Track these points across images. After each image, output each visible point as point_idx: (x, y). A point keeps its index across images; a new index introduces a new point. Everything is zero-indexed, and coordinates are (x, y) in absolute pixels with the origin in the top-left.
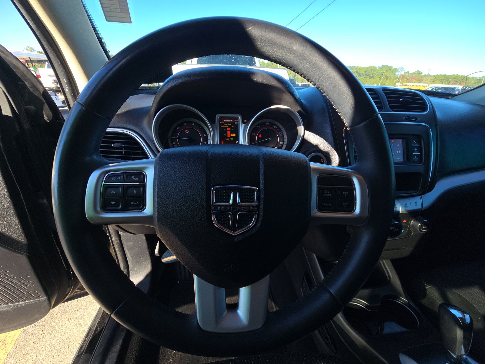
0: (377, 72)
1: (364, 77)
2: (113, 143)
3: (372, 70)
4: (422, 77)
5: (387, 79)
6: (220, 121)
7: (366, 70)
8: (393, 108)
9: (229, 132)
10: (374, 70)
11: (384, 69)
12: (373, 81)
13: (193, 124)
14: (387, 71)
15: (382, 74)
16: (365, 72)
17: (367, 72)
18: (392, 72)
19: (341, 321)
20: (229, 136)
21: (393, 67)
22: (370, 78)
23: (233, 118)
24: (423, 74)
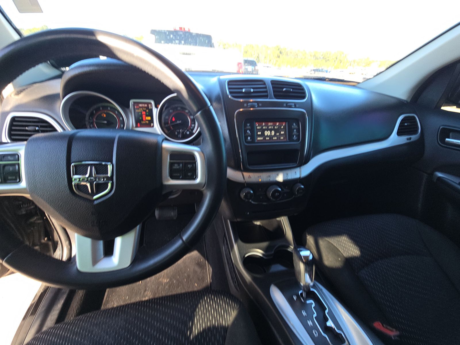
2: (28, 126)
6: (134, 106)
8: (276, 97)
9: (144, 116)
13: (109, 108)
19: (240, 267)
20: (144, 119)
23: (148, 104)
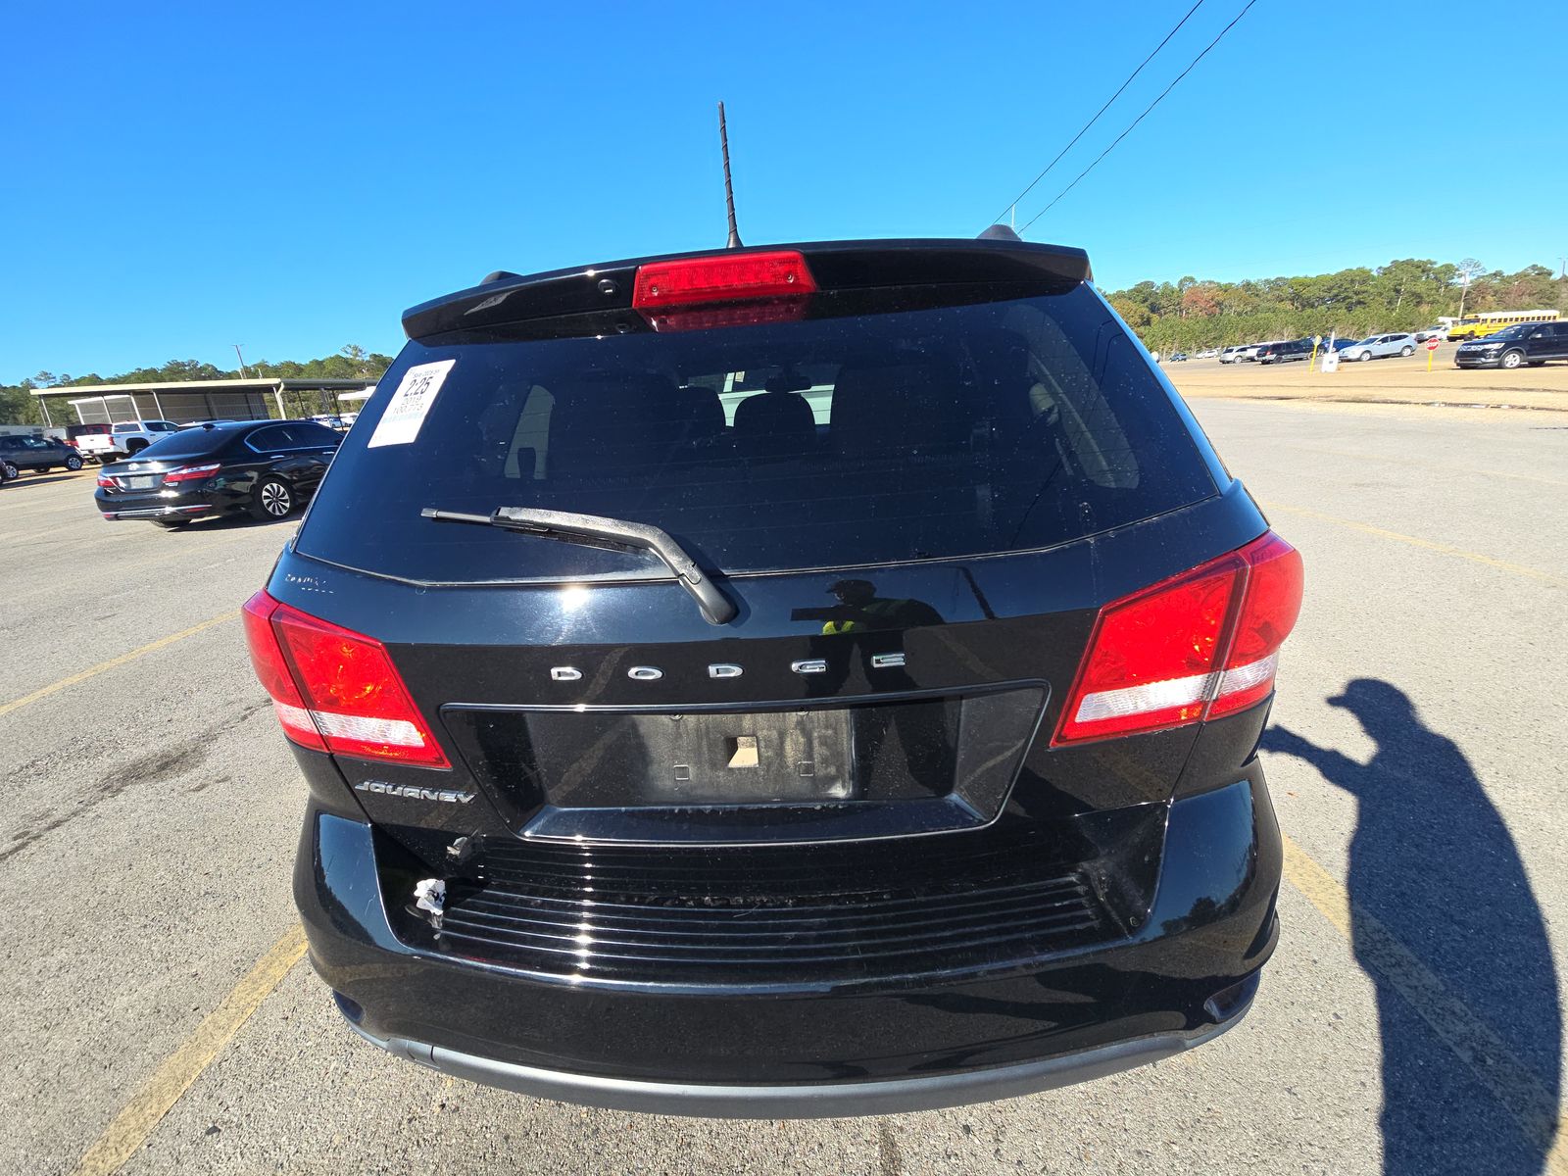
0: (1376, 286)
1: (1324, 307)
3: (1352, 281)
4: (1553, 285)
5: (1419, 303)
7: (1332, 283)
10: (1364, 282)
11: (1398, 272)
12: (1362, 316)
14: (1416, 279)
15: (1398, 291)
16: (1330, 289)
17: (1335, 291)
18: (1436, 278)
21: (1435, 263)
22: (1349, 309)
24: (1556, 276)
